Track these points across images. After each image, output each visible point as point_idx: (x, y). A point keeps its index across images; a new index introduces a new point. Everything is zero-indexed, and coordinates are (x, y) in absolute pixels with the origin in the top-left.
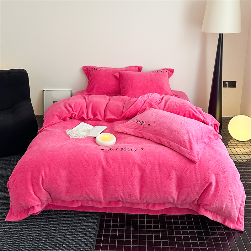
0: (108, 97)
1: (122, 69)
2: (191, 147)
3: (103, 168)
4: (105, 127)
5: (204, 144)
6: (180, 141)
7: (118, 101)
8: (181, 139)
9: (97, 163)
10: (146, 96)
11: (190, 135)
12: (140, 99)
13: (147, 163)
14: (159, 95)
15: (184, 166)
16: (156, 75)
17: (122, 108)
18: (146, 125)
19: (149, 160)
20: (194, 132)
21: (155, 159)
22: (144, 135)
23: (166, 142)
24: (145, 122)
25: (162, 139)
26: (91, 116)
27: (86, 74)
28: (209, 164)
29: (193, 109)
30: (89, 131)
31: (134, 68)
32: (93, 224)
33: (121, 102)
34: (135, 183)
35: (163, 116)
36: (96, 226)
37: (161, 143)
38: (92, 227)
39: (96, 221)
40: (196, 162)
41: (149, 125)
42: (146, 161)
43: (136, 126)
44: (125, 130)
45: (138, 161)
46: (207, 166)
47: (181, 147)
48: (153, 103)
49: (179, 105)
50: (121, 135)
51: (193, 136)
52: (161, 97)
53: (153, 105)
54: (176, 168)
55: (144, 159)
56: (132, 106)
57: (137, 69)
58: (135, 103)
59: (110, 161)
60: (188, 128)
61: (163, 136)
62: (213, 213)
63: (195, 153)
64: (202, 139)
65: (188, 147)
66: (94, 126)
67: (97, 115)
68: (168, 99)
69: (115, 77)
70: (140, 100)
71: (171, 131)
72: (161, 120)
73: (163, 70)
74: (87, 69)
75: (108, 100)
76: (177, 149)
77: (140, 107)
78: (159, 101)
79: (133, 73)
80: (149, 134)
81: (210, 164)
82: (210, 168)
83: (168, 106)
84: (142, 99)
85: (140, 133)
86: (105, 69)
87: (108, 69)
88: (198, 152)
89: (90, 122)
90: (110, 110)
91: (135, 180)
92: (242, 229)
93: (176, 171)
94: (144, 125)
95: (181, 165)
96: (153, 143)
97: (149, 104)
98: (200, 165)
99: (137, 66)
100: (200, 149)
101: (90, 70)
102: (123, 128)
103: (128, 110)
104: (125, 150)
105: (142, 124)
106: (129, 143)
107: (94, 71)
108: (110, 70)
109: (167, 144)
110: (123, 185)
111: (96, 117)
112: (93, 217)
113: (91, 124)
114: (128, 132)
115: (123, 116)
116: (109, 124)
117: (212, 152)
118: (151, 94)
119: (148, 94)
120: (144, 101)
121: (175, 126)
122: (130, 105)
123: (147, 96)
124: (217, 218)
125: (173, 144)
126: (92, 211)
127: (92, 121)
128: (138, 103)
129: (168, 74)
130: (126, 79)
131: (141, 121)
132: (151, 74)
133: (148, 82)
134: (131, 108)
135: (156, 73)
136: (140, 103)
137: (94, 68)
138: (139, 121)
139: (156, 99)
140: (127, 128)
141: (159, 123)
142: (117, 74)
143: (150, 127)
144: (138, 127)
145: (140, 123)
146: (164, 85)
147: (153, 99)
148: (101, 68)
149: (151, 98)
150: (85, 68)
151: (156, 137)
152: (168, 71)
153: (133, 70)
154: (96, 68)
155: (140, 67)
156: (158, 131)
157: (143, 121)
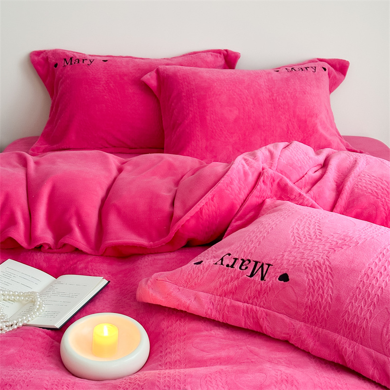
0: (114, 160)
1: (169, 62)
7: (154, 174)
10: (262, 153)
12: (240, 167)
14: (310, 150)
16: (287, 80)
17: (169, 201)
18: (272, 279)
24: (265, 267)
26: (44, 233)
27: (43, 77)
30: (30, 301)
31: (210, 58)
33: (164, 176)
43: (227, 282)
44: (184, 299)
48: (290, 184)
52: (321, 158)
53: (292, 190)
56: (209, 195)
57: (221, 61)
58: (220, 184)
66: (56, 278)
67: (70, 230)
70: (239, 172)
72: (337, 259)
73: (313, 65)
75: (114, 172)
77: (242, 196)
78: (313, 174)
79: (205, 73)
80: (287, 319)
84: (247, 167)
85: (247, 312)
86: (107, 61)
87: (119, 60)
89: (40, 257)
94: (262, 278)
96: (306, 359)
99: (219, 52)
101: (56, 65)
105: (252, 275)
107: (69, 67)
108: (127, 62)
113: (45, 265)
114: (193, 306)
115: (172, 234)
118: (282, 145)
119: (270, 146)
120: (256, 174)
122: (199, 193)
123: (267, 153)
127: (47, 255)
128: (231, 183)
129: (329, 77)
130: (183, 94)
131: (249, 261)
132: (272, 78)
133: (259, 104)
134: (206, 204)
135: (289, 74)
136: (239, 182)
137: (71, 58)
138: (242, 260)
139: (300, 167)
140: (192, 288)
141: (329, 270)
142: (150, 78)
143: (291, 289)
144: (236, 288)
145: (243, 267)
146: (316, 117)
147: (291, 165)
148: (93, 58)
149: (283, 161)
150: (36, 58)
151: (317, 335)
152: (329, 70)
153: (208, 65)
154: (78, 57)
155: (233, 55)
156: (327, 309)
157: (257, 262)
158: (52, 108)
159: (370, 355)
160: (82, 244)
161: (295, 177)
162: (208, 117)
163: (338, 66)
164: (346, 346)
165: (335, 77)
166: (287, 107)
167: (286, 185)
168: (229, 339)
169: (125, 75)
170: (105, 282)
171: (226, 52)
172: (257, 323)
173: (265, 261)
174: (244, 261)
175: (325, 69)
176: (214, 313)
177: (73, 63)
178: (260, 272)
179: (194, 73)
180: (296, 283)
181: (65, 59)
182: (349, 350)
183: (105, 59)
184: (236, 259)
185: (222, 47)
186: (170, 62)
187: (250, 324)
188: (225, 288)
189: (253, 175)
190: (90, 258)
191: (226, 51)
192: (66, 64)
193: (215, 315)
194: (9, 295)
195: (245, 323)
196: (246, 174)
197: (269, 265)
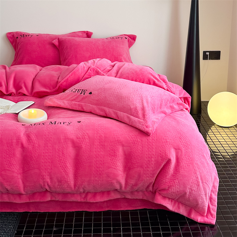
0: (38, 67)
2: (144, 115)
3: (22, 146)
4: (32, 103)
5: (163, 115)
6: (131, 109)
7: (52, 70)
8: (132, 107)
9: (15, 141)
10: (91, 61)
11: (145, 101)
12: (82, 65)
13: (84, 137)
14: (109, 62)
15: (134, 139)
16: (110, 42)
17: (58, 77)
18: (87, 94)
19: (86, 135)
20: (149, 99)
21: (96, 132)
22: (84, 108)
23: (112, 112)
24: (85, 91)
25: (107, 110)
26: (12, 89)
27: (12, 43)
28: (167, 136)
29: (154, 77)
30: (8, 107)
31: (80, 34)
32: (9, 226)
33: (56, 71)
34: (68, 165)
35: (110, 82)
36: (13, 228)
37: (107, 115)
38: (7, 229)
39: (14, 222)
40: (150, 134)
41: (91, 93)
42: (83, 135)
43: (73, 97)
44: (59, 103)
45: (73, 137)
46: (165, 138)
47: (132, 117)
48: (100, 71)
49: (136, 72)
50: (53, 111)
51: (147, 102)
52: (113, 64)
54: (124, 143)
55: (80, 134)
56: (70, 74)
57: (85, 35)
58: (74, 70)
59: (33, 137)
60: (142, 93)
61: (109, 106)
62: (173, 202)
63: (149, 123)
64: (160, 108)
65: (141, 115)
66: (16, 103)
67: (21, 88)
68: (121, 65)
69: (53, 45)
70: (81, 67)
71: (120, 98)
72: (107, 86)
73: (121, 36)
74: (13, 36)
75: (39, 71)
76: (126, 120)
77: (83, 75)
78: (109, 68)
80: (91, 105)
81: (169, 136)
82: (168, 141)
83: (121, 73)
84: (85, 65)
85: (79, 105)
86: (38, 36)
87: (43, 35)
88: (154, 122)
89: (10, 97)
90: (39, 81)
91: (67, 161)
92: (214, 222)
93: (123, 146)
94: (84, 94)
95: (129, 139)
96: (96, 116)
97: (95, 72)
98: (156, 137)
99: (84, 32)
100: (157, 119)
101: (17, 38)
102: (55, 100)
103: (64, 80)
104: (55, 124)
105: (81, 94)
106: (63, 118)
107: (23, 38)
108: (47, 36)
109: (114, 116)
110: (50, 168)
111: (20, 91)
112: (10, 218)
113: (12, 100)
114: (62, 105)
115: (57, 87)
116: (38, 100)
117: (174, 123)
118: (98, 59)
119: (94, 60)
120: (88, 68)
121: (125, 92)
122: (67, 74)
123: (93, 61)
124: (179, 208)
125: (121, 114)
126: (9, 211)
127: (13, 97)
128: (78, 70)
129: (128, 42)
130: (68, 47)
131: (80, 90)
132: (104, 41)
134: (70, 77)
135: (111, 40)
136: (81, 70)
137: (23, 35)
139: (104, 66)
140: (62, 100)
141: (104, 89)
142: (56, 42)
143: (92, 96)
144: (76, 98)
145: (79, 92)
147: (101, 65)
148: (33, 35)
149: (98, 64)
150: (9, 35)
151: (99, 109)
152: (128, 38)
153: (79, 36)
154: (26, 34)
155: (90, 33)
156: (102, 100)
157: (83, 90)
158: (15, 55)
159: (113, 111)
160: (26, 92)
161: (102, 69)
162: (78, 56)
163: (132, 38)
165: (131, 42)
166: (110, 52)
167: (99, 71)
169: (46, 41)
170: (34, 102)
171: (87, 32)
172: (82, 108)
174: (79, 90)
175: (126, 38)
176: (69, 106)
177: (24, 36)
178: (83, 93)
179: (73, 39)
180: (94, 94)
181: (21, 35)
182: (108, 111)
183: (37, 35)
184: (76, 90)
185: (86, 30)
186: (64, 36)
188: (72, 98)
189: (87, 68)
190: (29, 97)
191: (87, 31)
192: (21, 37)
195: (79, 108)
196: (84, 67)
197: (86, 90)
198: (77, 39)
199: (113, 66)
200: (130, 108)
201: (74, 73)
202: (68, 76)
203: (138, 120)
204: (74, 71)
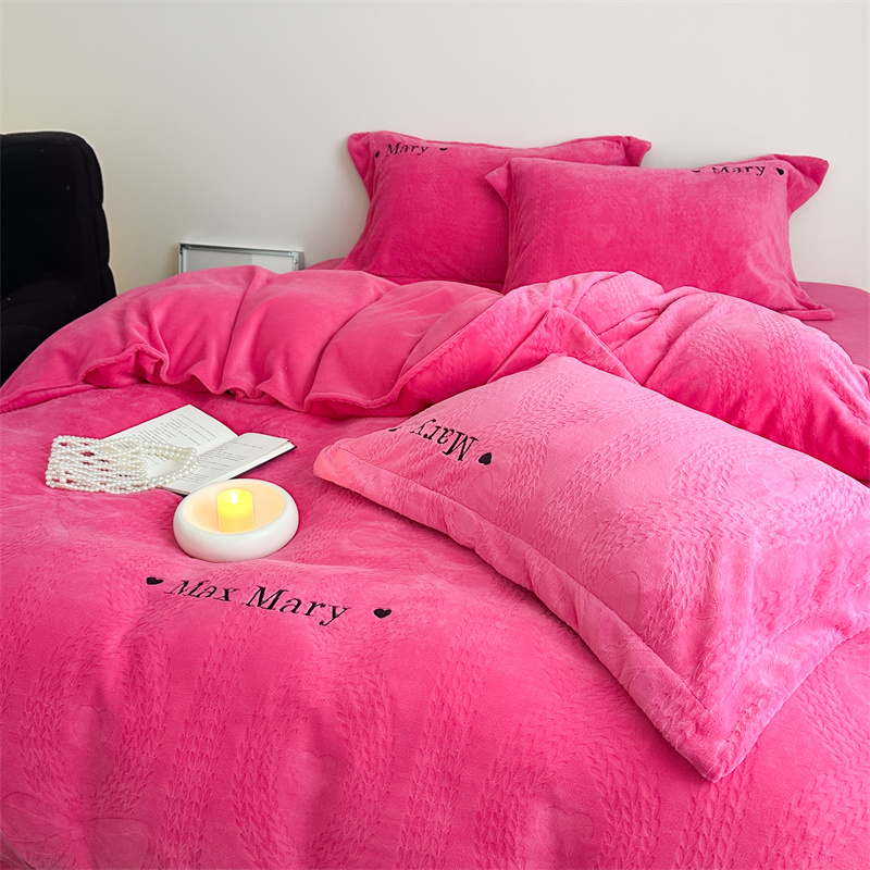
1: (534, 153)
2: (700, 652)
3: (99, 700)
5: (832, 637)
6: (639, 597)
8: (648, 586)
10: (560, 285)
11: (725, 559)
12: (514, 301)
13: (374, 714)
15: (620, 781)
16: (708, 185)
17: (411, 345)
18: (471, 459)
19: (387, 701)
20: (757, 548)
21: (434, 697)
22: (450, 523)
23: (554, 583)
24: (469, 441)
25: (535, 561)
27: (362, 172)
28: (818, 798)
31: (600, 149)
33: (425, 311)
37: (531, 583)
40: (713, 776)
41: (486, 459)
42: (370, 701)
43: (417, 460)
44: (360, 477)
45: (321, 697)
46: (797, 812)
47: (636, 643)
48: (589, 333)
51: (739, 571)
53: (590, 341)
54: (560, 792)
55: (360, 689)
56: (454, 339)
57: (619, 153)
58: (472, 324)
60: (720, 510)
61: (545, 542)
63: (722, 708)
64: (819, 595)
65: (682, 648)
66: (239, 435)
67: (270, 374)
69: (489, 188)
70: (510, 307)
72: (560, 438)
73: (760, 164)
74: (367, 146)
76: (604, 648)
77: (508, 346)
78: (634, 322)
80: (476, 519)
82: (813, 832)
83: (683, 351)
85: (432, 504)
86: (447, 151)
87: (464, 148)
88: (753, 697)
89: (230, 407)
93: (555, 804)
94: (460, 458)
95: (595, 776)
97: (566, 334)
98: (743, 797)
99: (617, 140)
100: (781, 670)
101: (377, 155)
103: (427, 360)
104: (272, 605)
105: (450, 452)
106: (345, 559)
107: (392, 158)
108: (474, 153)
111: (263, 387)
113: (231, 418)
114: (370, 489)
115: (395, 391)
118: (599, 275)
119: (578, 277)
120: (539, 315)
123: (569, 285)
125: (593, 611)
127: (240, 405)
128: (492, 324)
129: (788, 187)
130: (538, 201)
131: (453, 431)
132: (683, 181)
133: (652, 221)
134: (450, 350)
135: (713, 177)
136: (506, 324)
137: (398, 145)
138: (446, 429)
139: (616, 310)
140: (375, 463)
141: (543, 452)
142: (497, 177)
143: (489, 476)
144: (426, 468)
145: (442, 440)
146: (748, 246)
147: (601, 306)
148: (428, 144)
149: (590, 298)
150: (355, 144)
151: (506, 547)
152: (789, 172)
153: (594, 159)
154: (407, 143)
155: (637, 145)
156: (524, 507)
157: (460, 434)
159: (560, 579)
160: (283, 395)
161: (603, 324)
162: (567, 238)
163: (808, 169)
164: (535, 563)
165: (800, 186)
166: (697, 228)
167: (583, 334)
168: (403, 536)
169: (467, 171)
170: (290, 446)
171: (627, 141)
172: (442, 521)
173: (469, 434)
175: (781, 172)
176: (393, 499)
177: (399, 151)
178: (460, 449)
179: (561, 170)
180: (498, 468)
181: (390, 146)
182: (537, 569)
183: (444, 146)
184: (438, 428)
185: (623, 133)
186: (537, 153)
187: (433, 523)
188: (413, 467)
189: (532, 315)
190: (290, 414)
191: (629, 138)
192: (389, 153)
193: (393, 504)
194: (163, 449)
195: (428, 518)
196: (520, 312)
197: (474, 439)
198: (575, 168)
199: (659, 312)
200: (639, 587)
201: (473, 334)
202: (445, 346)
203: (660, 670)
204: (473, 328)
